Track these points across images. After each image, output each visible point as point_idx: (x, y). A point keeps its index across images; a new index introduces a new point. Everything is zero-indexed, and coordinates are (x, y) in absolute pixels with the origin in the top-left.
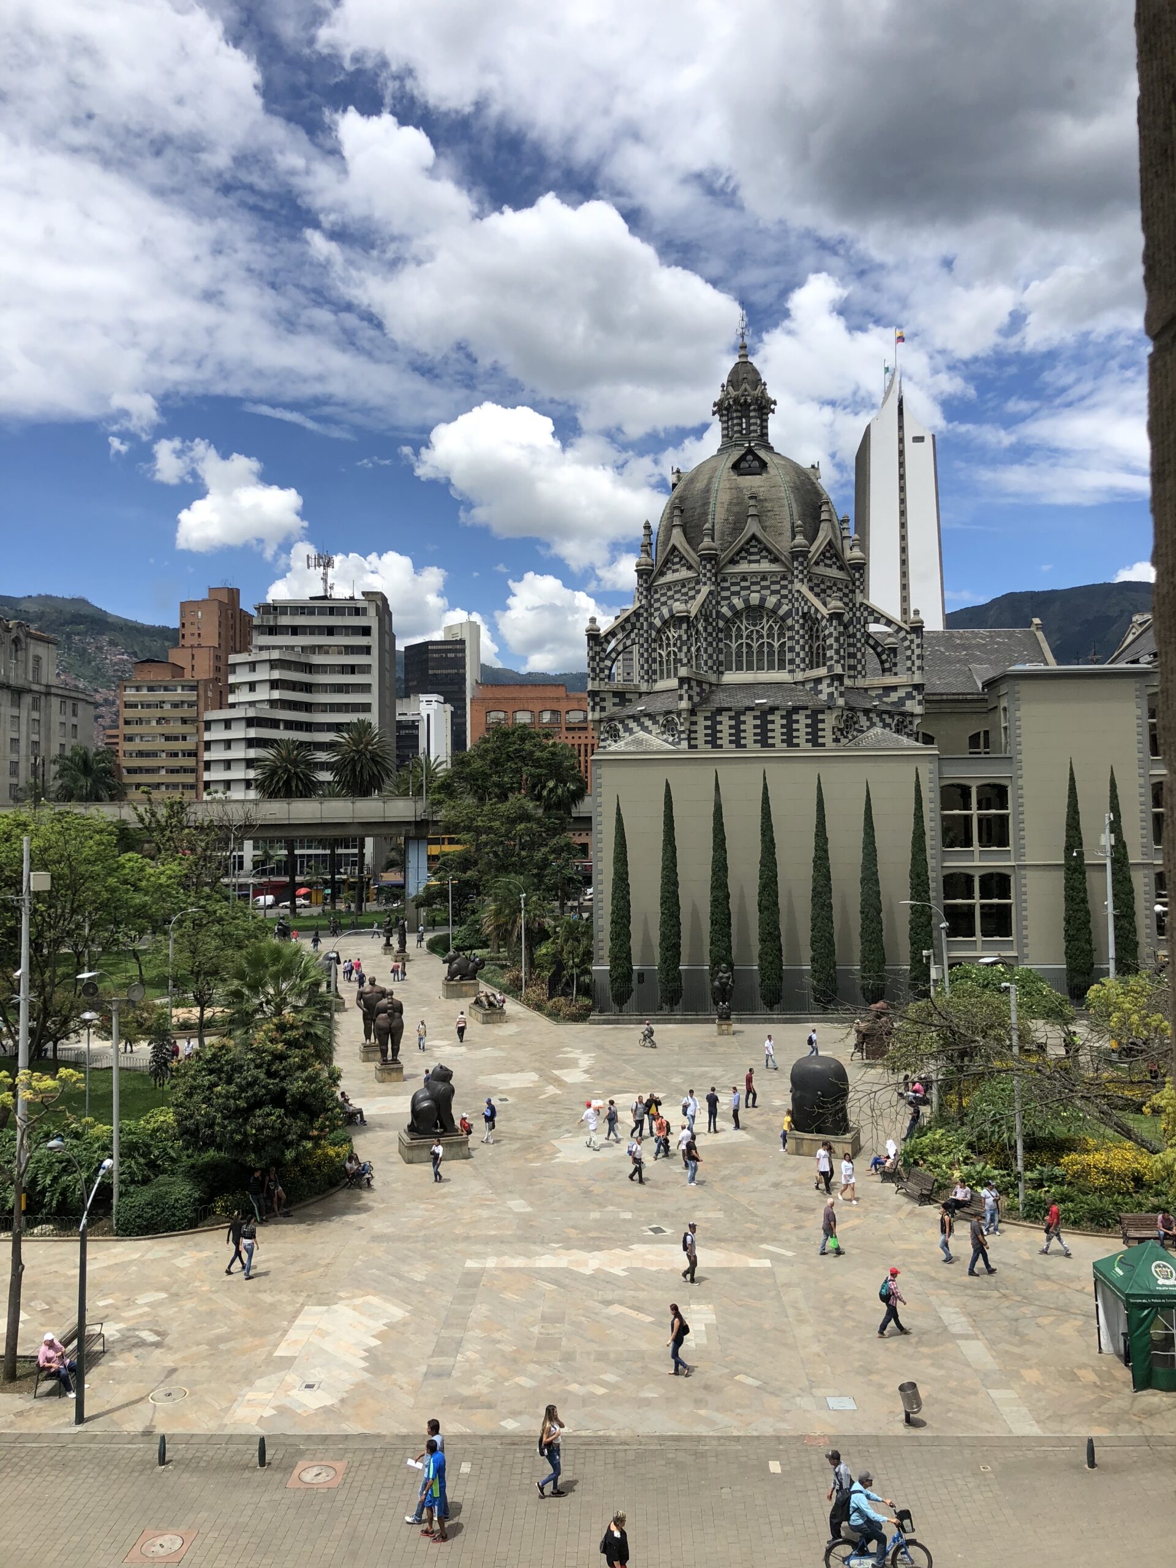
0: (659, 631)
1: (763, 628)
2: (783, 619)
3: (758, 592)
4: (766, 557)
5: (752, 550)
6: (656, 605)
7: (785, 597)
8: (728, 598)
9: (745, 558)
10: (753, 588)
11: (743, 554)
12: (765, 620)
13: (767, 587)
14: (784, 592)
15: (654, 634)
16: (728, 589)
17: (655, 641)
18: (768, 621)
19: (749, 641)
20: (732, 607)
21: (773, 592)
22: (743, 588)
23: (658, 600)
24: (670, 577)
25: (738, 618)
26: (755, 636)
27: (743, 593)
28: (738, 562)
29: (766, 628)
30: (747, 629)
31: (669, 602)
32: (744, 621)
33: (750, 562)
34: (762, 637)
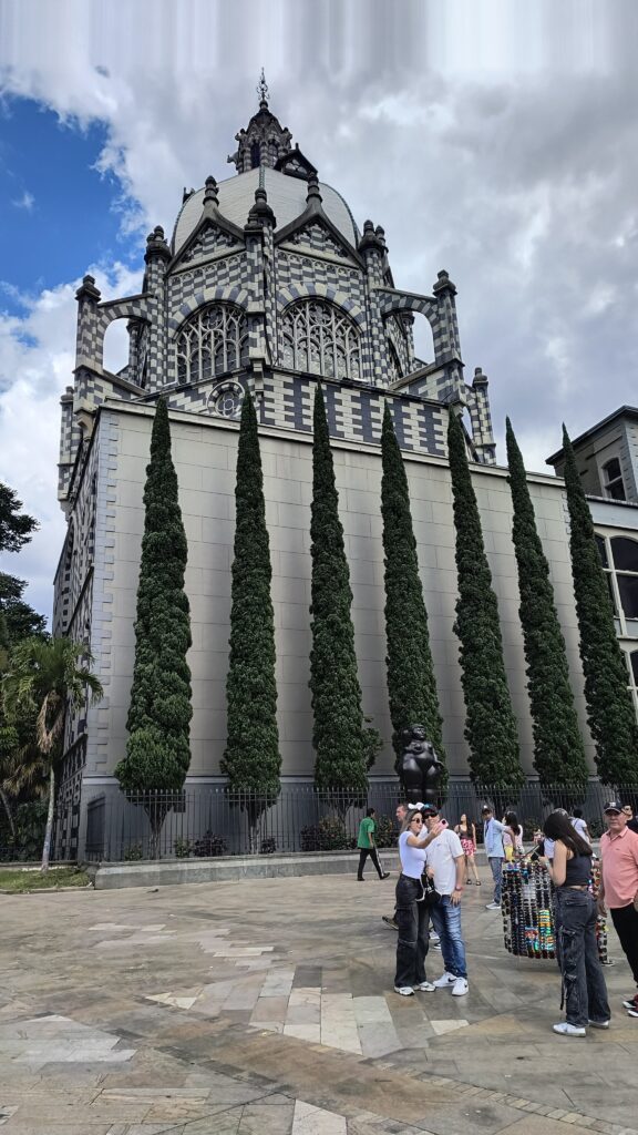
0: (180, 328)
1: (331, 327)
2: (355, 322)
4: (332, 248)
6: (176, 298)
10: (318, 277)
11: (305, 236)
12: (333, 318)
14: (357, 292)
15: (171, 332)
17: (173, 341)
19: (314, 337)
20: (293, 291)
21: (342, 289)
22: (306, 274)
23: (179, 291)
24: (198, 259)
27: (305, 279)
28: (297, 242)
29: (335, 328)
31: (196, 291)
32: (308, 313)
33: (312, 246)
34: (330, 336)
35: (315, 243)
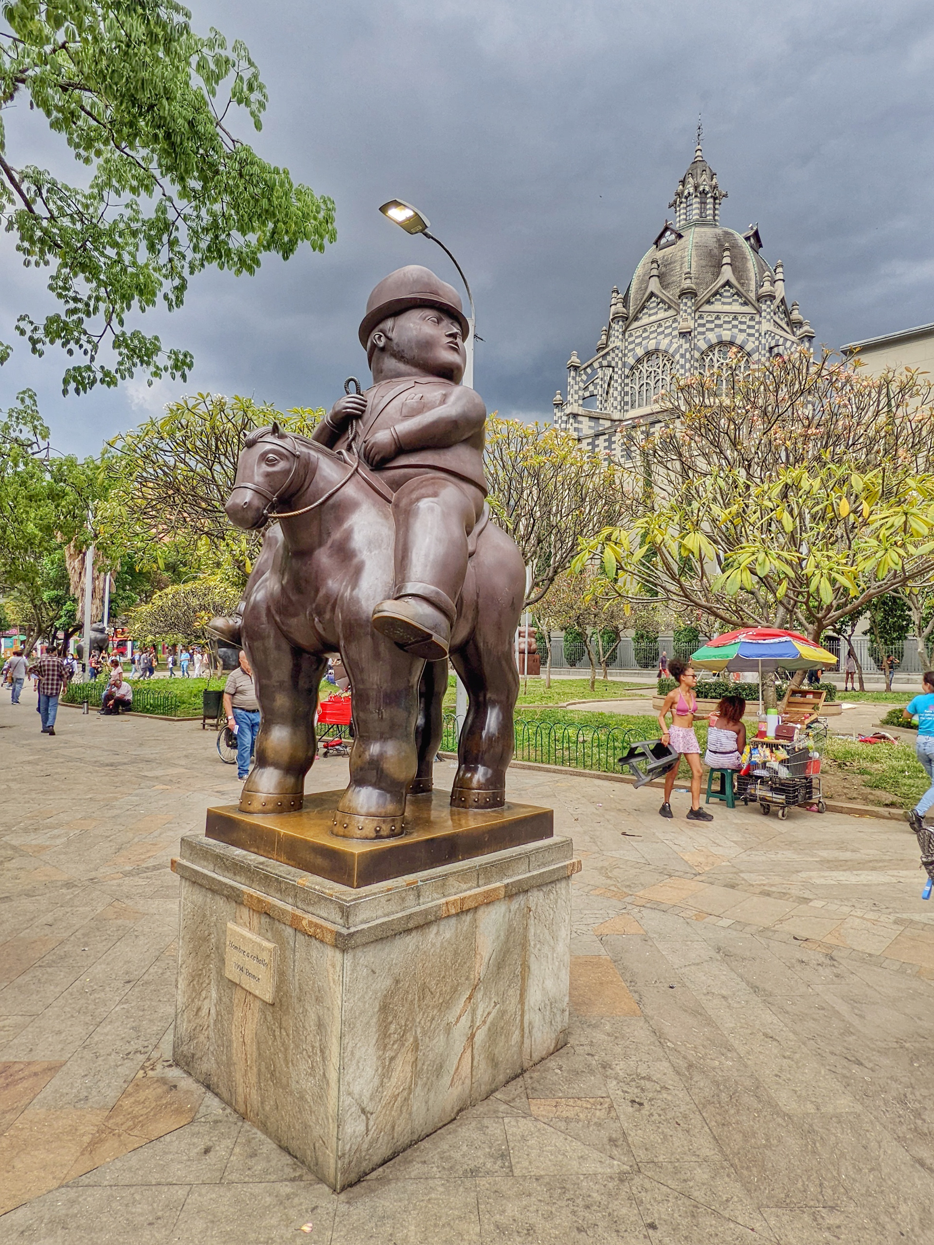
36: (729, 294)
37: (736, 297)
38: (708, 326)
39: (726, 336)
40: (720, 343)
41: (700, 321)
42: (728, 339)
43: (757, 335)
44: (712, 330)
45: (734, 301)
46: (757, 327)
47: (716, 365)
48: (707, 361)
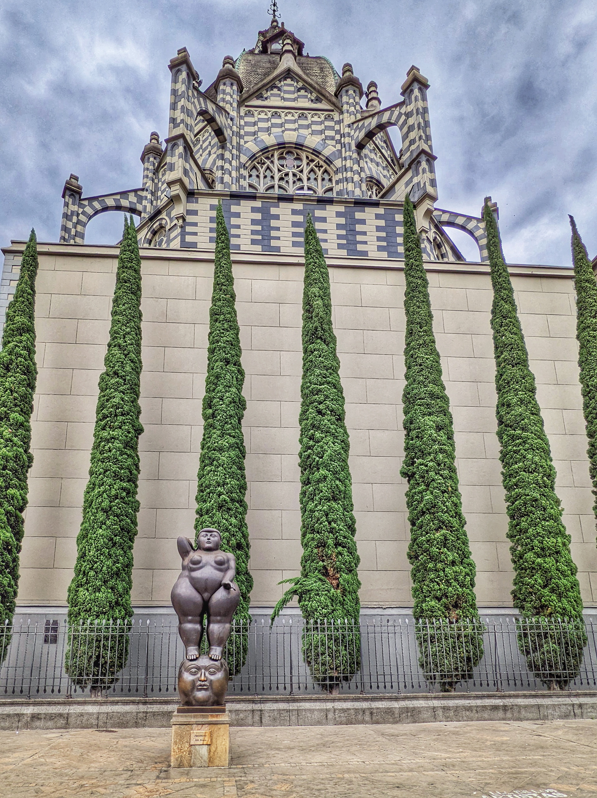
3: (295, 130)
5: (286, 88)
7: (333, 138)
8: (254, 133)
9: (279, 95)
13: (308, 126)
16: (255, 124)
18: (308, 164)
25: (267, 158)
26: (291, 178)
30: (279, 171)
35: (286, 96)
36: (292, 89)
37: (302, 92)
38: (261, 125)
39: (290, 137)
40: (281, 145)
41: (247, 119)
42: (294, 140)
43: (338, 137)
44: (268, 130)
45: (299, 97)
46: (337, 127)
47: (277, 176)
48: (262, 171)
